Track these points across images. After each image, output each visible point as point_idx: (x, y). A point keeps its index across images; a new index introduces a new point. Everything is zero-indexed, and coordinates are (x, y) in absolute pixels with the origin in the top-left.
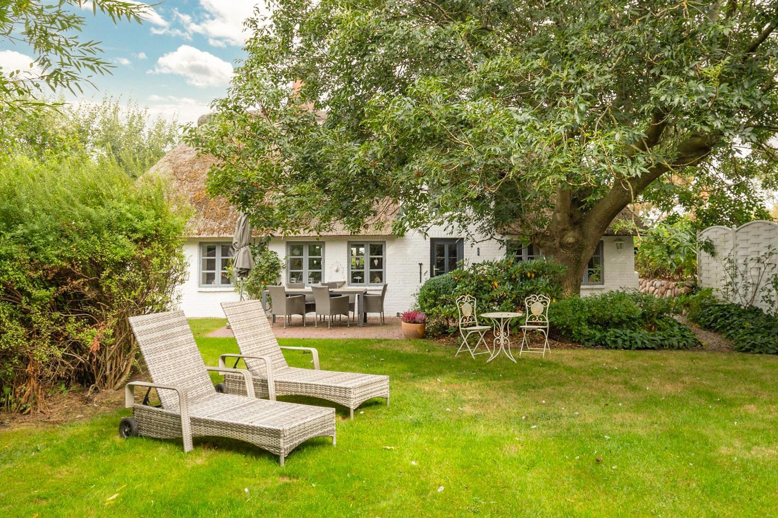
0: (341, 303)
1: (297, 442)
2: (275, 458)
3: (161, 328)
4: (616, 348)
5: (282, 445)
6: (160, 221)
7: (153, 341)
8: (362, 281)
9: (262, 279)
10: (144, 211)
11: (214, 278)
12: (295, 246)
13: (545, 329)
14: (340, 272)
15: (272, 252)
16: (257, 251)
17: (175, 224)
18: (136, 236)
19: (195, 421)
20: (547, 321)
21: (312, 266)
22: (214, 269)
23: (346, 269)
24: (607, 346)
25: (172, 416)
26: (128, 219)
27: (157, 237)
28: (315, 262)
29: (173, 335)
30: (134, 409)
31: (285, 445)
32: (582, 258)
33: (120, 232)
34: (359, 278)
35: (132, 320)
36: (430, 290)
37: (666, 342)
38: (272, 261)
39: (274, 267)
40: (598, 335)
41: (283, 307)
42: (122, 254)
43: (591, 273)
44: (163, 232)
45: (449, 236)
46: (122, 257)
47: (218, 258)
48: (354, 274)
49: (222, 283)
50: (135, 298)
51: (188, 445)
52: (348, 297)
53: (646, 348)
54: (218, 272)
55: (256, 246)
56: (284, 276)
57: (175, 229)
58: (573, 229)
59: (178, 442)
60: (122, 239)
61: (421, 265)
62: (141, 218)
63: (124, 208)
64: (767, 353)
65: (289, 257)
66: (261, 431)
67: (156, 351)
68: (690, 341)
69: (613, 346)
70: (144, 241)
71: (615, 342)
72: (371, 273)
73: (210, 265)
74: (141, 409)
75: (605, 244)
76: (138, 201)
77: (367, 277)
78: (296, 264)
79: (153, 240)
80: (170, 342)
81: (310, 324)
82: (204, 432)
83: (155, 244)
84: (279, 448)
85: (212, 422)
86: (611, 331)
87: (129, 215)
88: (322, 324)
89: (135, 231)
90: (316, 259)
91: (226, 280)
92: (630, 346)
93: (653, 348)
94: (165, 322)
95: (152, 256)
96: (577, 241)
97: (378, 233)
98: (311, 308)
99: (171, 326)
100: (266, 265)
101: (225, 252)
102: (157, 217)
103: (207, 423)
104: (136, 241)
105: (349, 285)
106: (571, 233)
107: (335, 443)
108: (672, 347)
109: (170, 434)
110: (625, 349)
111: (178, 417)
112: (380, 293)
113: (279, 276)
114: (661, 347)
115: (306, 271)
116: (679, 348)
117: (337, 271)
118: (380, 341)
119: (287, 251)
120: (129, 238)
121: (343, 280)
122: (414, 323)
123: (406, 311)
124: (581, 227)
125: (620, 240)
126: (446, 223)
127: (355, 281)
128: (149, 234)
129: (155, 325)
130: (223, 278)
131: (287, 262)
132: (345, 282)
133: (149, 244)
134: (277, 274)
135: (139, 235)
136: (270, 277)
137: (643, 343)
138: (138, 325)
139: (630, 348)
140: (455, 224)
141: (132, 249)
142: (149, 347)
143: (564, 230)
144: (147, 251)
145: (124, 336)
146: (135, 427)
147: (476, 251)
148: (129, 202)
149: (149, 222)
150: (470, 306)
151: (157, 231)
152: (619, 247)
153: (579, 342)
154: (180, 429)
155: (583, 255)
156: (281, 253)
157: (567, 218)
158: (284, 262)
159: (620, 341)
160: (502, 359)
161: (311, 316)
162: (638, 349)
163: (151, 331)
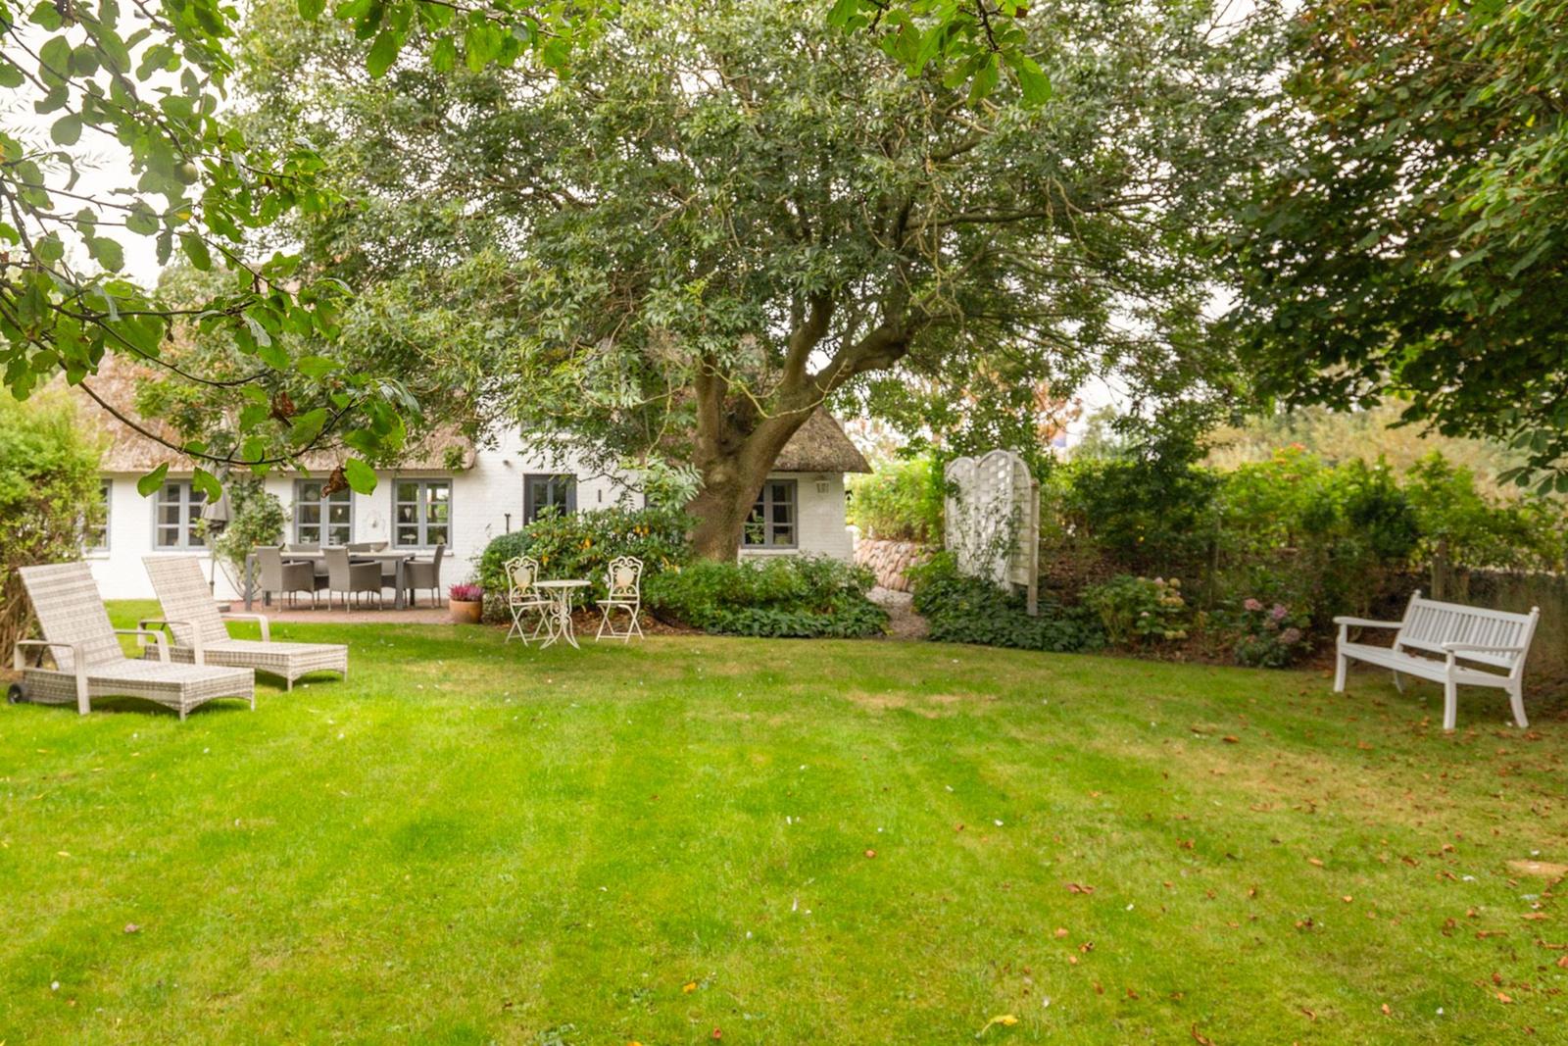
0: (368, 574)
1: (201, 699)
2: (175, 713)
3: (59, 582)
4: (750, 635)
5: (182, 699)
6: (63, 453)
7: (47, 596)
8: (415, 542)
9: (253, 537)
10: (43, 442)
11: (176, 537)
12: (307, 486)
13: (633, 606)
14: (379, 527)
15: (269, 495)
16: (246, 494)
17: (84, 458)
18: (31, 473)
19: (92, 681)
20: (638, 595)
21: (333, 518)
22: (177, 522)
23: (389, 522)
24: (737, 633)
25: (68, 677)
26: (21, 452)
27: (62, 474)
28: (340, 511)
29: (73, 590)
30: (25, 673)
31: (186, 701)
32: (738, 506)
33: (12, 467)
34: (411, 537)
35: (23, 571)
36: (493, 552)
37: (830, 629)
38: (269, 510)
39: (273, 520)
40: (730, 617)
41: (278, 579)
42: (14, 494)
43: (778, 531)
44: (68, 467)
45: (539, 471)
46: (14, 499)
47: (184, 504)
48: (403, 531)
49: (191, 544)
50: (29, 550)
51: (84, 706)
52: (380, 565)
53: (796, 636)
54: (184, 526)
55: (245, 485)
56: (289, 533)
57: (83, 464)
58: (725, 461)
59: (73, 706)
60: (14, 475)
61: (508, 516)
62: (39, 450)
63: (18, 438)
64: (962, 641)
65: (298, 504)
66: (161, 686)
67: (52, 606)
68: (864, 627)
69: (746, 632)
70: (43, 478)
71: (749, 627)
72: (429, 530)
73: (172, 515)
74: (32, 673)
75: (800, 484)
76: (37, 428)
77: (423, 535)
78: (309, 515)
79: (54, 478)
80: (68, 598)
81: (320, 607)
82: (102, 692)
83: (56, 483)
84: (179, 703)
85: (111, 681)
86: (748, 612)
87: (23, 447)
88: (340, 607)
89: (31, 466)
90: (342, 507)
91: (196, 540)
92: (771, 632)
93: (807, 637)
94: (65, 575)
95: (53, 497)
96: (729, 480)
97: (421, 465)
98: (322, 582)
99: (72, 580)
100: (260, 516)
101: (196, 496)
102: (59, 450)
103: (105, 682)
104: (32, 479)
105: (394, 547)
106: (720, 468)
107: (253, 707)
108: (835, 635)
109: (65, 698)
110: (762, 636)
111: (74, 678)
112: (432, 560)
113: (280, 532)
114: (820, 634)
115: (325, 526)
116: (846, 637)
117: (375, 526)
118: (407, 626)
119: (294, 494)
120: (23, 474)
121: (383, 540)
122: (466, 600)
123: (458, 584)
124: (736, 459)
125: (823, 478)
126: (532, 451)
127: (402, 541)
128: (49, 471)
129: (51, 578)
130: (192, 536)
131: (295, 512)
132: (386, 544)
133: (49, 482)
134: (278, 530)
135: (36, 472)
136: (265, 535)
137: (790, 627)
138: (29, 577)
139: (769, 636)
140: (549, 453)
141: (26, 489)
142: (42, 602)
143: (710, 463)
144: (46, 491)
145: (17, 597)
146: (25, 692)
147: (596, 495)
148: (24, 429)
149: (48, 455)
150: (527, 573)
151: (60, 466)
152: (822, 489)
153: (700, 628)
154: (75, 691)
155: (740, 501)
156: (284, 497)
157: (714, 446)
158: (290, 511)
159: (756, 626)
160: (563, 644)
161: (324, 595)
162: (782, 636)
163: (45, 584)
